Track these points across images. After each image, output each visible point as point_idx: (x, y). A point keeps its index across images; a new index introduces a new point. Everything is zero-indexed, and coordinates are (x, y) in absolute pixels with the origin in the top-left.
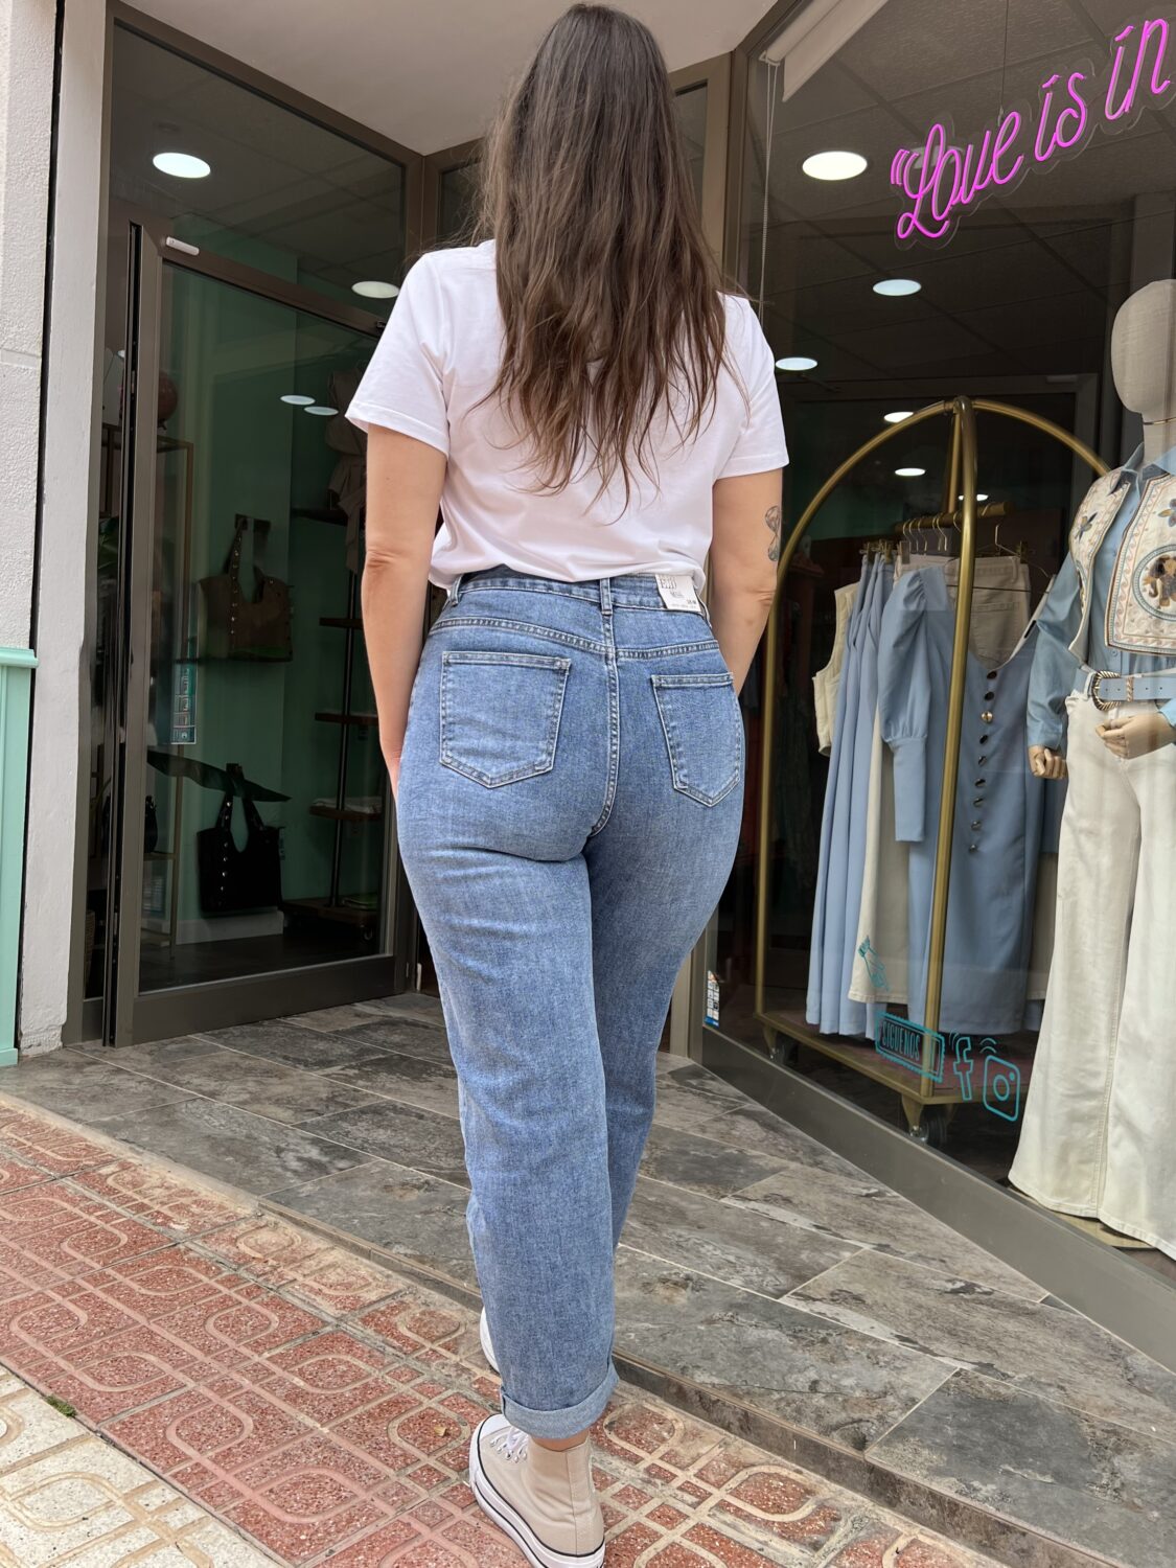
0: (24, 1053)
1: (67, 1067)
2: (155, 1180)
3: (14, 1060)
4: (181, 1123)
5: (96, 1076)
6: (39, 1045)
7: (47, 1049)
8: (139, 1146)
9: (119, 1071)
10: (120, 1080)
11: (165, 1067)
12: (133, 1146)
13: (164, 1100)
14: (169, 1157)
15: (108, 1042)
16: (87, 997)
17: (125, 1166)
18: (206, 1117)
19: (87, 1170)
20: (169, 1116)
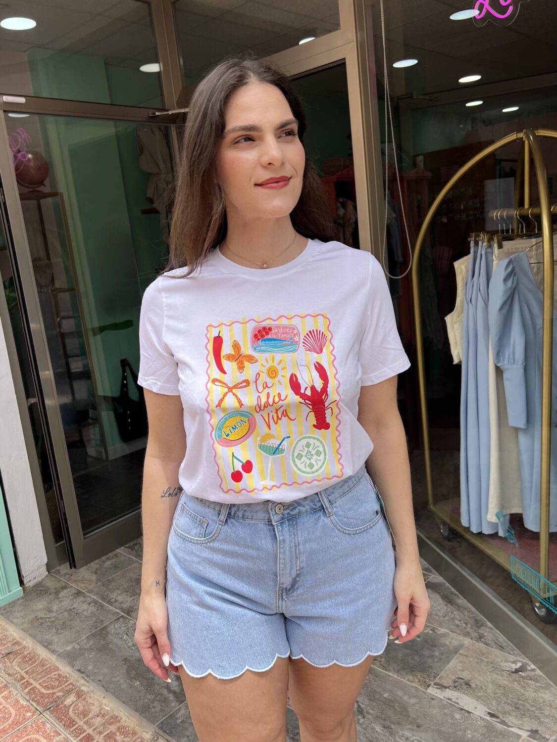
0: (27, 585)
1: (50, 594)
2: (95, 709)
3: (22, 594)
4: (111, 646)
5: (66, 601)
6: (35, 578)
7: (40, 579)
8: (88, 676)
9: (78, 593)
10: (79, 603)
11: (103, 586)
12: (84, 676)
13: (102, 621)
14: (103, 686)
15: (73, 566)
16: (57, 543)
17: (80, 695)
18: (125, 637)
19: (59, 702)
20: (104, 639)
